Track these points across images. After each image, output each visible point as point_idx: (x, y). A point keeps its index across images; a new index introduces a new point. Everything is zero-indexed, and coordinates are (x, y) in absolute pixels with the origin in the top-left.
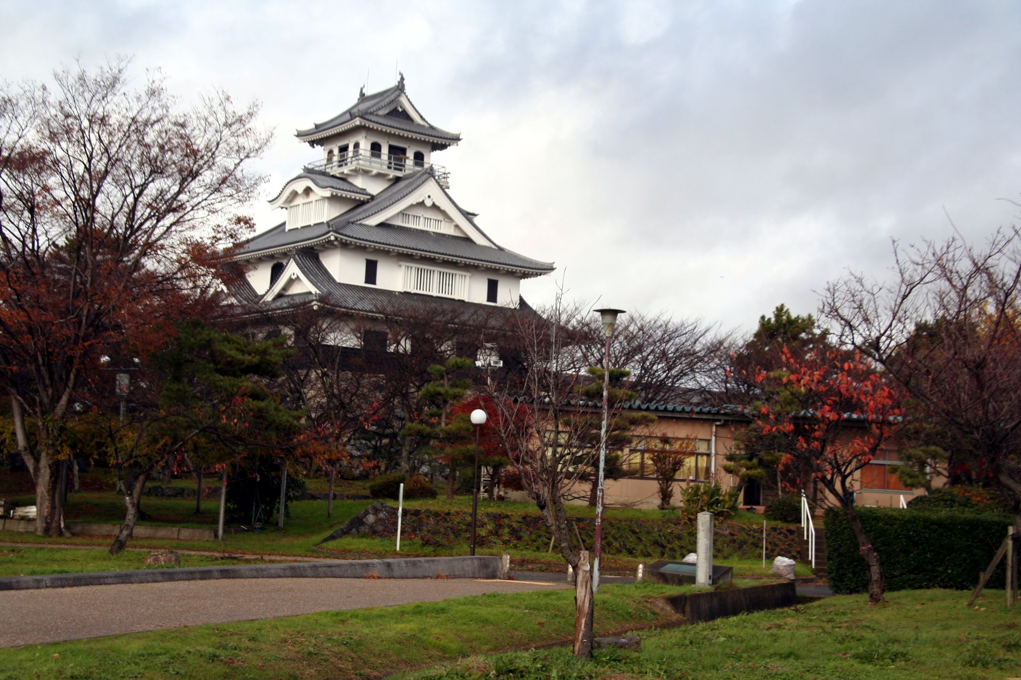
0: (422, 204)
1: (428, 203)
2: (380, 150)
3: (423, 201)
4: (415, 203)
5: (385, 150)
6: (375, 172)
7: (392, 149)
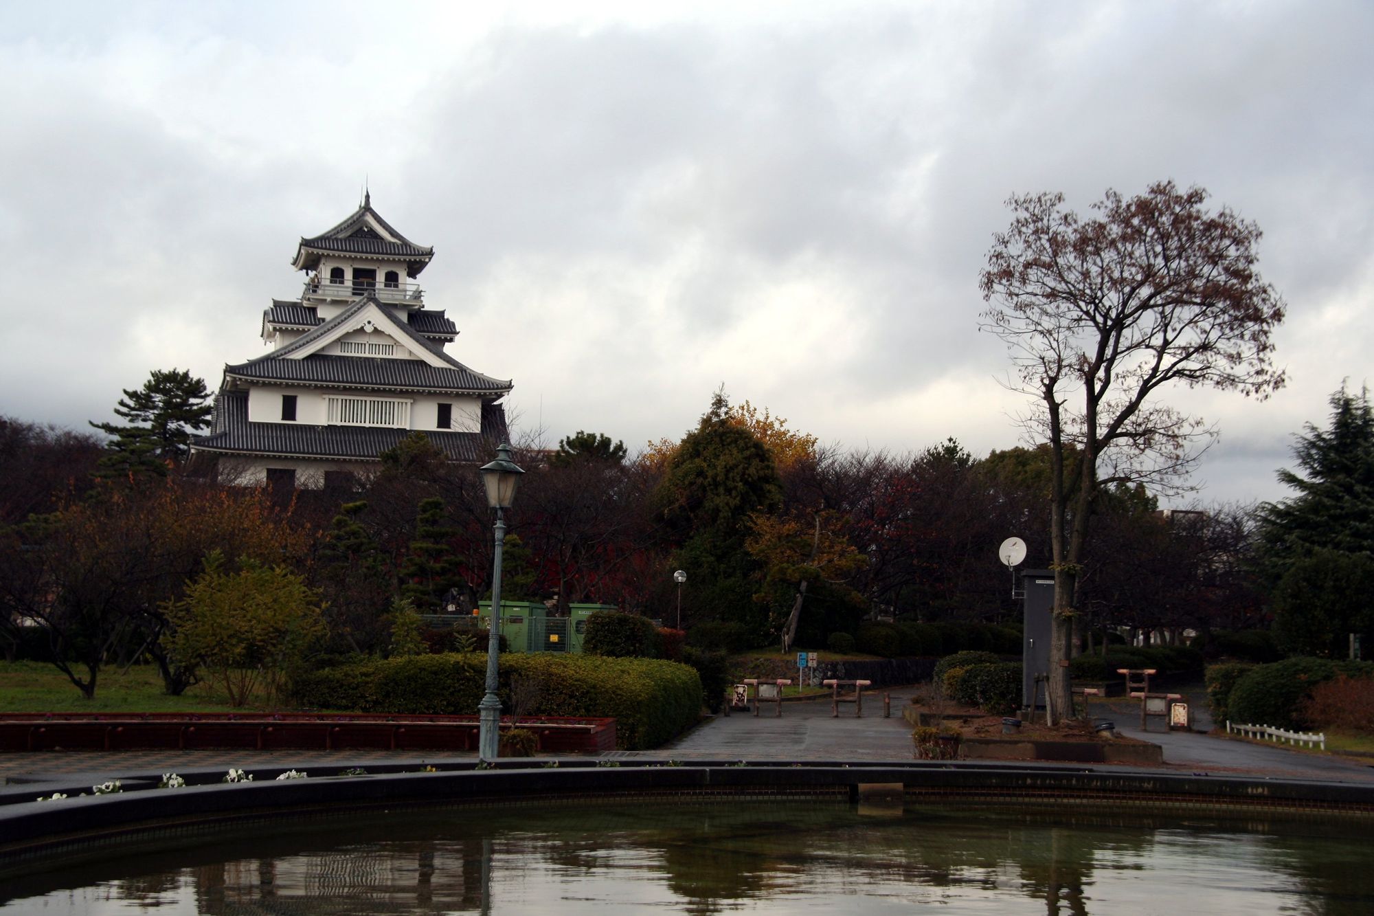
0: (362, 330)
1: (369, 329)
2: (342, 276)
3: (362, 328)
4: (351, 331)
5: (349, 275)
6: (329, 299)
7: (357, 273)
